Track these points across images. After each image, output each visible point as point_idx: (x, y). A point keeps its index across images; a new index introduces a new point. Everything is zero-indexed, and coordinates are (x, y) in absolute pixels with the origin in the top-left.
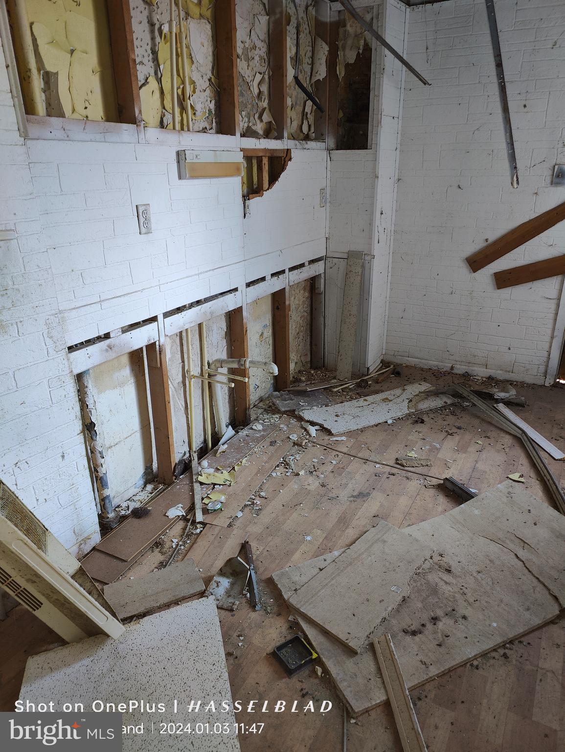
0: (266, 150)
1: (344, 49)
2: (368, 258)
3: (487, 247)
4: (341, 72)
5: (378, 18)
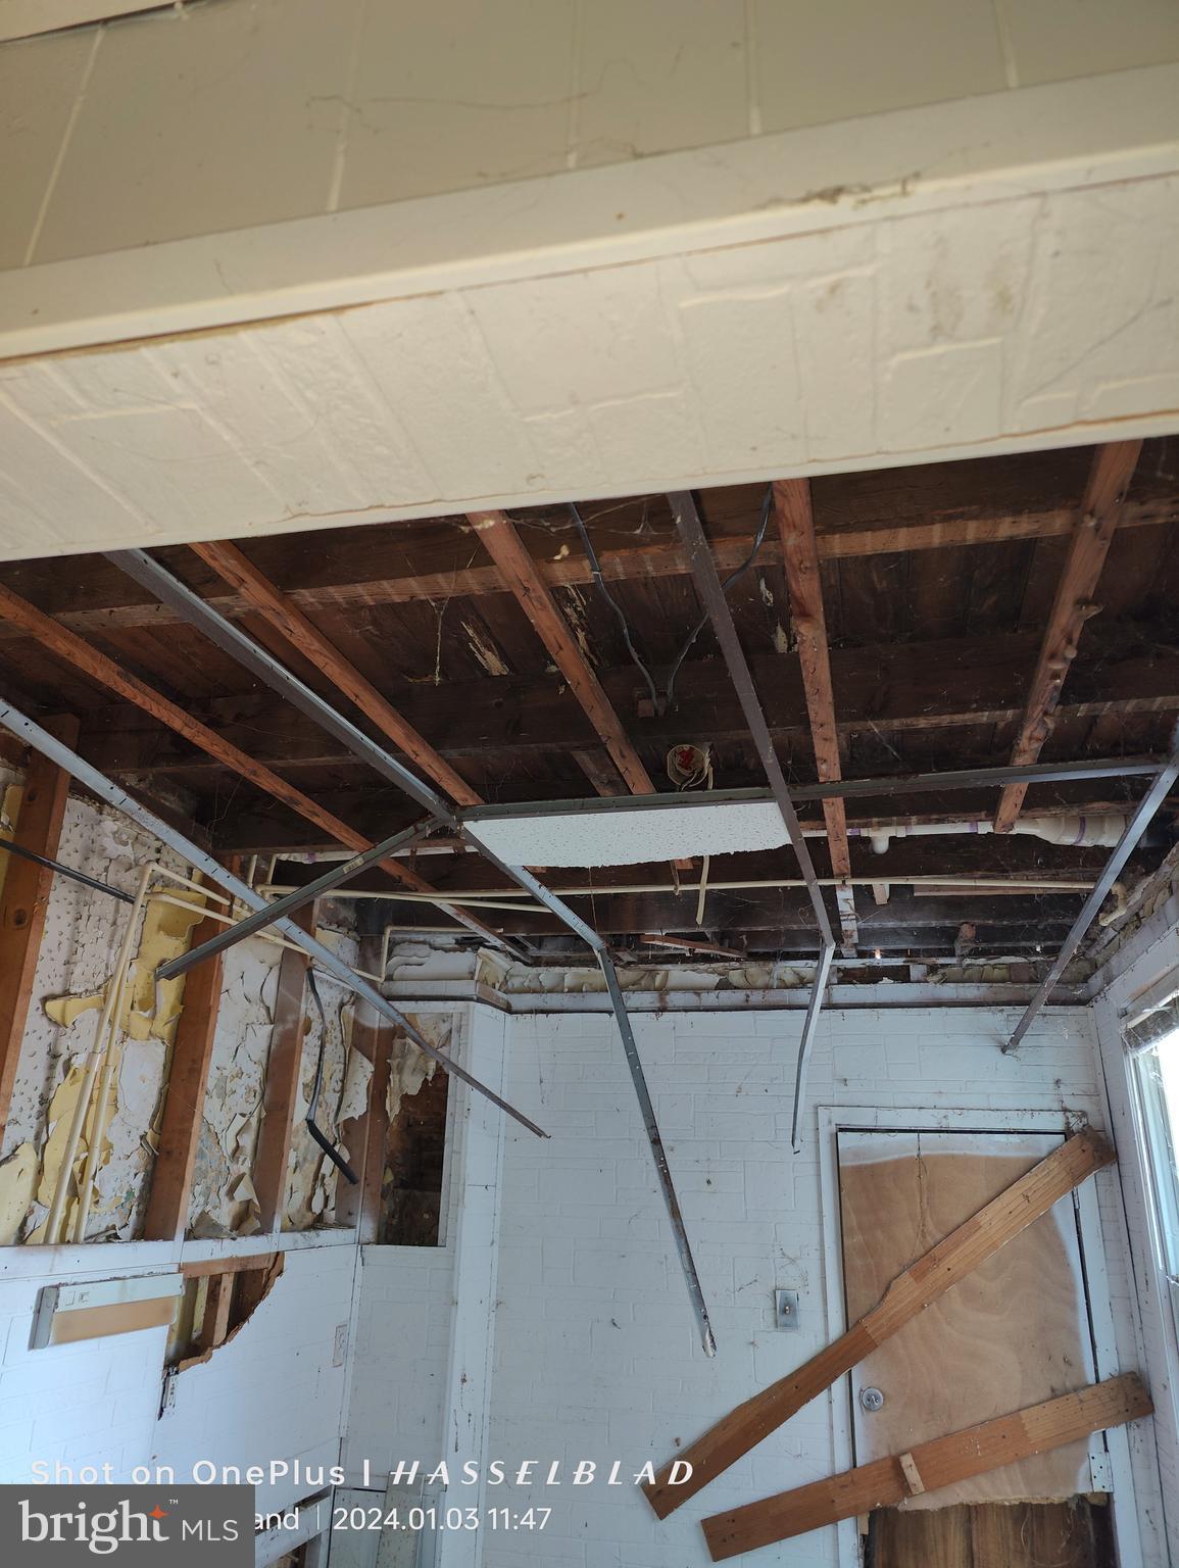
0: (232, 1260)
1: (400, 1071)
4: (393, 1107)
5: (459, 1031)
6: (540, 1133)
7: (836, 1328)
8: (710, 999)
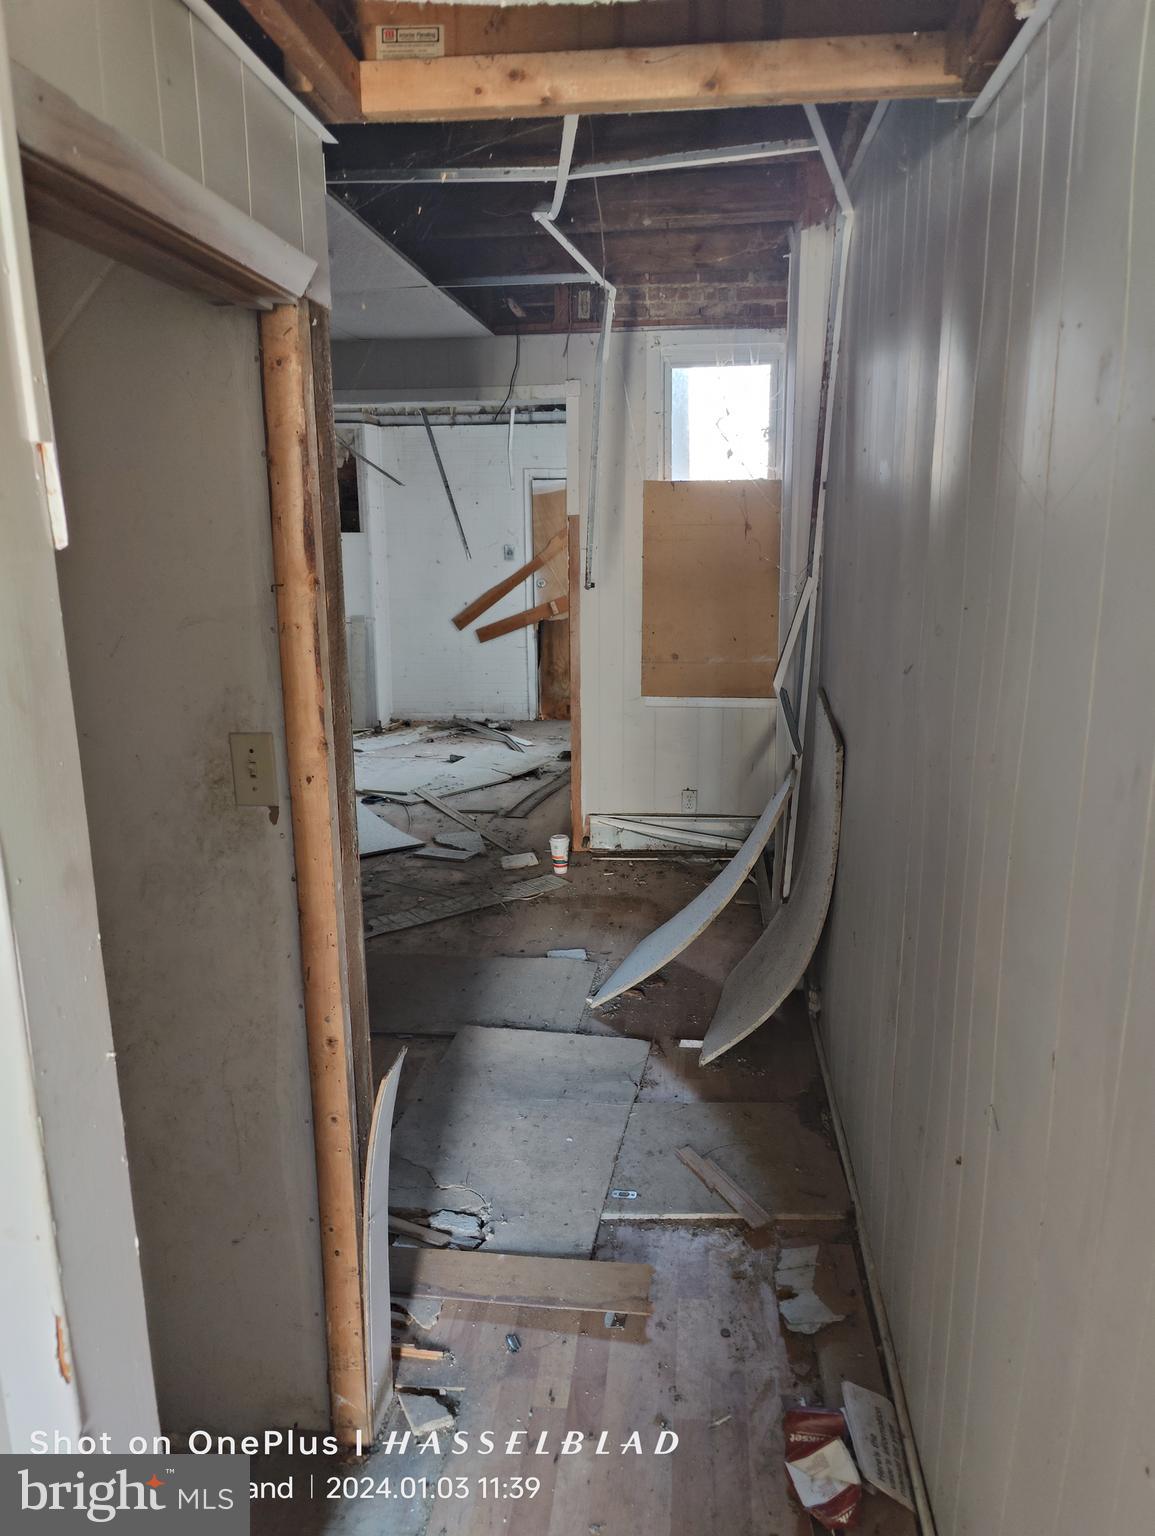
2: (369, 621)
3: (467, 609)
5: (358, 437)
6: (399, 483)
7: (529, 558)
8: (476, 418)
